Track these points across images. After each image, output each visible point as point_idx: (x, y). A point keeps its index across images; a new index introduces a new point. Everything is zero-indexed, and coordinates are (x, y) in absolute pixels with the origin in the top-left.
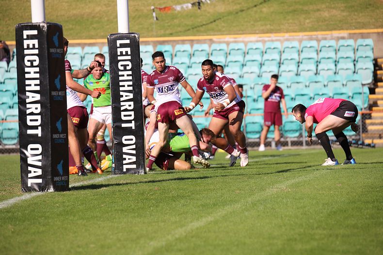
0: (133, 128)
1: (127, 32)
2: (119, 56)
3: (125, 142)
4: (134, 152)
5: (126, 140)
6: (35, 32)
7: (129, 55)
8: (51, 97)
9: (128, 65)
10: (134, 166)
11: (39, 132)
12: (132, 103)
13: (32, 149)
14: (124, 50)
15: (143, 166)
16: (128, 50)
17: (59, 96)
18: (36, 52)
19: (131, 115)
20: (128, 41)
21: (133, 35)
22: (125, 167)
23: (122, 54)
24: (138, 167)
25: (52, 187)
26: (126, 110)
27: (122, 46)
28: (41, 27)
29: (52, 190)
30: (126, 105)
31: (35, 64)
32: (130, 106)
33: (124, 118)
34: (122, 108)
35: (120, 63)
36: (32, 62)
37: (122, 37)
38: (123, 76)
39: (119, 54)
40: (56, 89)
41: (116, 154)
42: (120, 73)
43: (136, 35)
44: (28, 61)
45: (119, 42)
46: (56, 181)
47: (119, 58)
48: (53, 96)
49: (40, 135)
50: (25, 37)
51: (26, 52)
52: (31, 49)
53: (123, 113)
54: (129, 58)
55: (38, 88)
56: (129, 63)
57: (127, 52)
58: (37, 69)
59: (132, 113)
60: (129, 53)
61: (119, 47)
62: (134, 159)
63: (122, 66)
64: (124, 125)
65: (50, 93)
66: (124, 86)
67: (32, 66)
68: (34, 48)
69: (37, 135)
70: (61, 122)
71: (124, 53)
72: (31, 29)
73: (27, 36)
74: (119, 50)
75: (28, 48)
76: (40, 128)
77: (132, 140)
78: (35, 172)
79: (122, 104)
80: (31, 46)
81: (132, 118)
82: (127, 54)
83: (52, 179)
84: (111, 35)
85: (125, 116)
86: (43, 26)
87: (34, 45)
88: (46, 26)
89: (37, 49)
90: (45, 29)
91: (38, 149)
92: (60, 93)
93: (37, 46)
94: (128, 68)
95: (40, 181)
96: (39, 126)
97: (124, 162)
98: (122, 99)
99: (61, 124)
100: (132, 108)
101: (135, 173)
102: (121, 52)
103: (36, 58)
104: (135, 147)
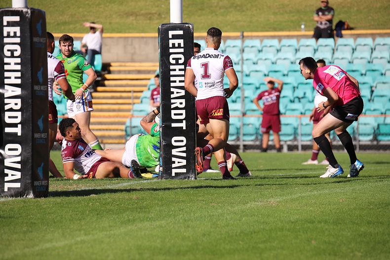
0: (184, 128)
1: (180, 23)
2: (171, 48)
3: (174, 144)
4: (184, 155)
5: (175, 141)
6: (17, 19)
7: (182, 48)
8: (33, 92)
9: (181, 59)
10: (184, 170)
11: (18, 130)
12: (183, 101)
13: (10, 150)
14: (176, 42)
15: (194, 170)
16: (181, 41)
17: (41, 90)
18: (18, 40)
19: (182, 114)
20: (181, 32)
21: (187, 25)
22: (174, 171)
23: (174, 47)
24: (188, 172)
25: (32, 192)
26: (177, 108)
27: (175, 37)
28: (24, 13)
29: (31, 196)
30: (177, 103)
31: (17, 54)
32: (181, 103)
33: (174, 117)
34: (173, 106)
35: (172, 57)
36: (12, 52)
37: (175, 27)
38: (175, 70)
39: (171, 46)
40: (38, 83)
41: (165, 156)
42: (172, 67)
43: (190, 26)
44: (8, 50)
45: (171, 33)
46: (36, 186)
47: (171, 51)
48: (36, 90)
49: (19, 134)
50: (5, 23)
51: (6, 40)
52: (12, 37)
53: (173, 112)
54: (182, 50)
55: (19, 81)
56: (181, 56)
57: (179, 44)
58: (19, 60)
59: (183, 112)
60: (182, 45)
61: (171, 39)
62: (184, 162)
63: (173, 59)
64: (174, 125)
65: (32, 88)
66: (175, 82)
67: (12, 56)
68: (15, 36)
69: (16, 134)
70: (43, 120)
71: (177, 45)
72: (12, 15)
73: (8, 22)
74: (171, 42)
75: (9, 36)
76: (20, 126)
77: (182, 141)
78: (12, 175)
79: (172, 101)
80: (12, 34)
81: (183, 117)
82: (179, 46)
83: (32, 183)
84: (163, 24)
85: (175, 114)
86: (27, 12)
87: (15, 33)
88: (29, 12)
89: (18, 37)
90: (29, 15)
91: (16, 150)
92: (42, 88)
93: (18, 34)
94: (181, 62)
95: (18, 185)
96: (19, 123)
97: (173, 166)
98: (172, 96)
99: (43, 122)
100: (183, 106)
101: (185, 178)
102: (174, 44)
103: (18, 47)
104: (185, 150)
